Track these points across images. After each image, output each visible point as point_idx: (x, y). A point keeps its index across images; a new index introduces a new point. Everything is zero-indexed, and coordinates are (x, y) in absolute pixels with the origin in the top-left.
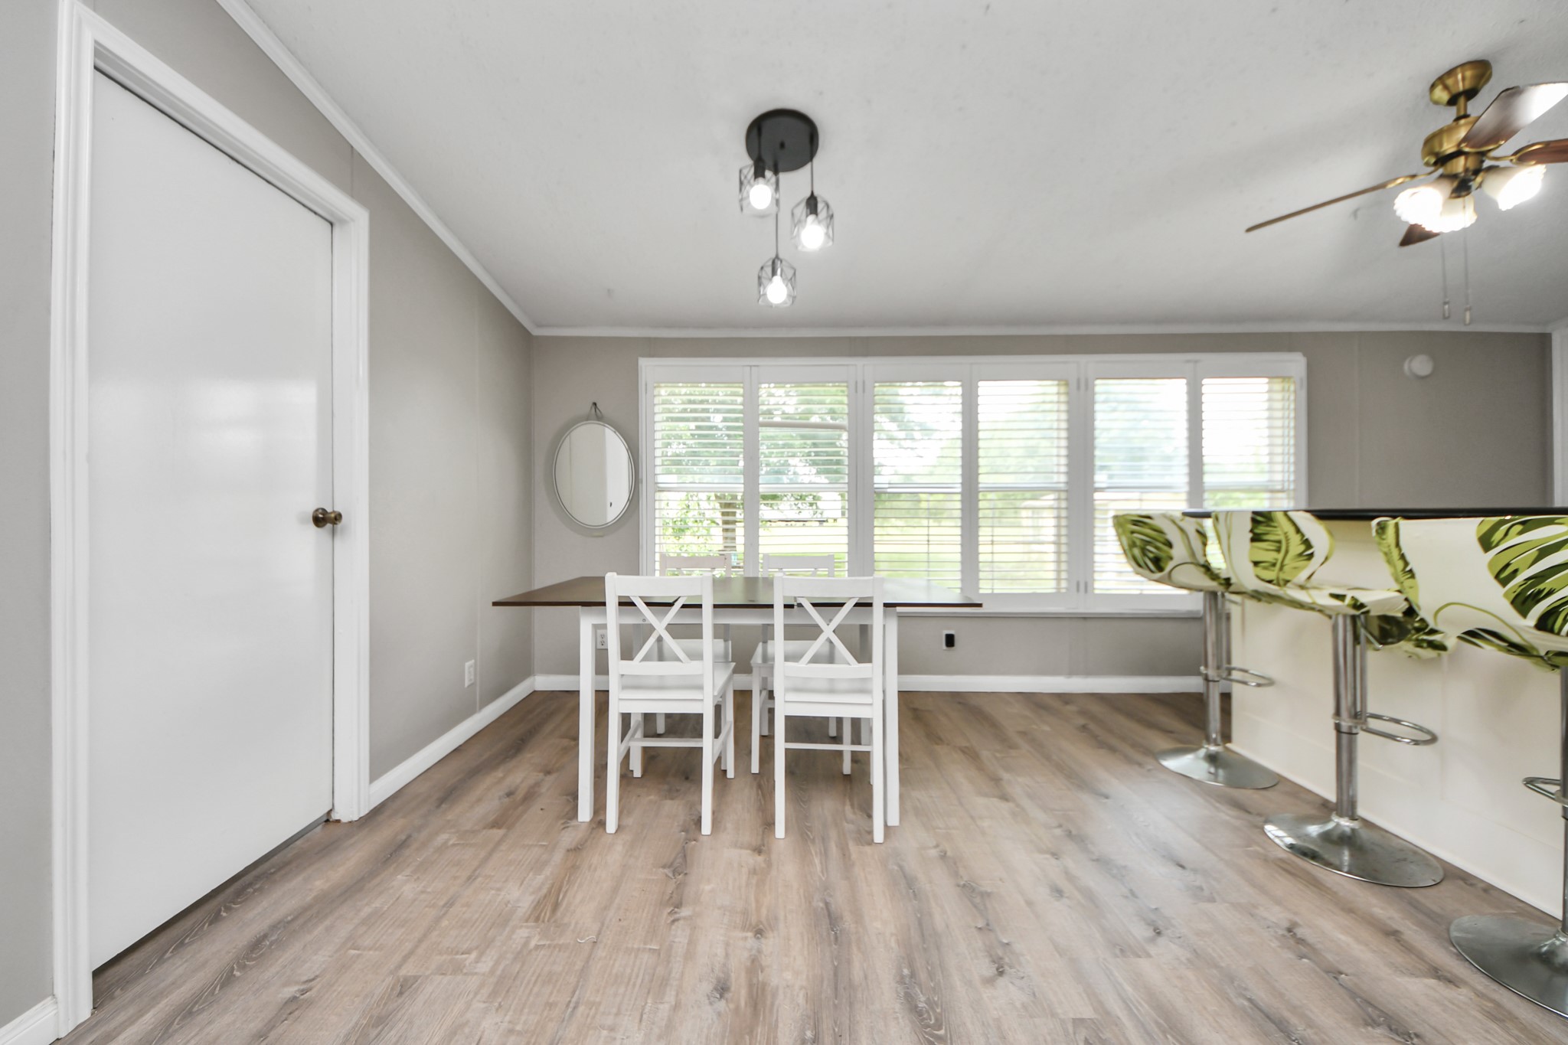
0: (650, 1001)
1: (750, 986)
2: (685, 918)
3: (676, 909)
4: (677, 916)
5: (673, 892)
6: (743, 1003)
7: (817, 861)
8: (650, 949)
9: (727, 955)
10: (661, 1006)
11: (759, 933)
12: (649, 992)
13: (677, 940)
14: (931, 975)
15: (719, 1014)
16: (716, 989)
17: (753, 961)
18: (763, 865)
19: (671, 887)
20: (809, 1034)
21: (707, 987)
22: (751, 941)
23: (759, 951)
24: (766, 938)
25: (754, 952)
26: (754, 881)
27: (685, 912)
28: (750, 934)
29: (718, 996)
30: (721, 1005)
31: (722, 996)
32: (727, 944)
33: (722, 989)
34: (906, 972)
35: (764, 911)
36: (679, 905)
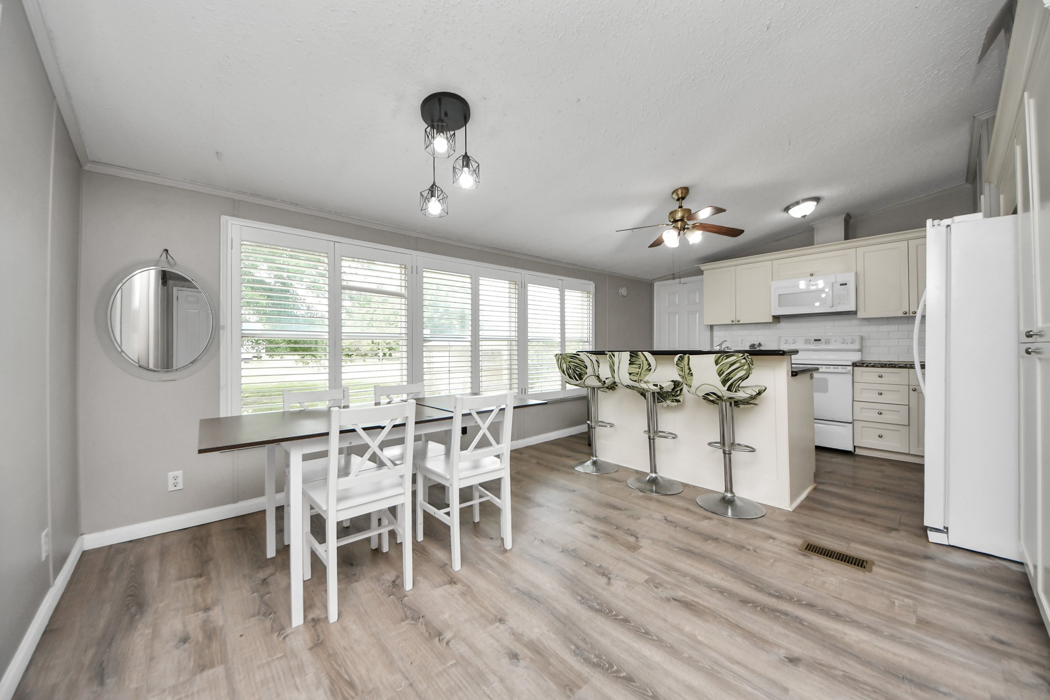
0: (484, 687)
1: (526, 646)
2: (453, 638)
3: (441, 637)
4: (445, 640)
5: (427, 631)
6: (531, 656)
7: (490, 572)
8: (451, 665)
9: (498, 641)
10: (494, 685)
11: (501, 621)
12: (478, 684)
13: (461, 651)
14: (590, 594)
15: (526, 667)
16: (510, 659)
17: (514, 634)
18: (465, 588)
19: (423, 629)
20: (573, 647)
21: (505, 661)
22: (502, 627)
23: (511, 628)
24: (507, 621)
25: (509, 631)
26: (469, 598)
27: (448, 635)
28: (497, 624)
29: (516, 660)
30: (522, 663)
31: (518, 660)
32: (492, 636)
33: (514, 656)
34: (579, 598)
35: (492, 610)
36: (440, 634)
